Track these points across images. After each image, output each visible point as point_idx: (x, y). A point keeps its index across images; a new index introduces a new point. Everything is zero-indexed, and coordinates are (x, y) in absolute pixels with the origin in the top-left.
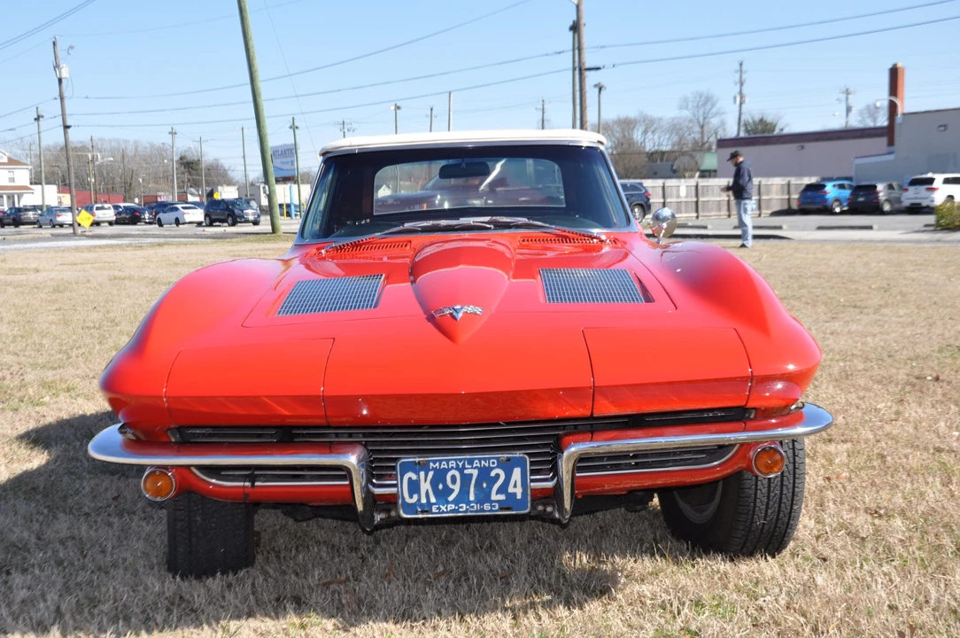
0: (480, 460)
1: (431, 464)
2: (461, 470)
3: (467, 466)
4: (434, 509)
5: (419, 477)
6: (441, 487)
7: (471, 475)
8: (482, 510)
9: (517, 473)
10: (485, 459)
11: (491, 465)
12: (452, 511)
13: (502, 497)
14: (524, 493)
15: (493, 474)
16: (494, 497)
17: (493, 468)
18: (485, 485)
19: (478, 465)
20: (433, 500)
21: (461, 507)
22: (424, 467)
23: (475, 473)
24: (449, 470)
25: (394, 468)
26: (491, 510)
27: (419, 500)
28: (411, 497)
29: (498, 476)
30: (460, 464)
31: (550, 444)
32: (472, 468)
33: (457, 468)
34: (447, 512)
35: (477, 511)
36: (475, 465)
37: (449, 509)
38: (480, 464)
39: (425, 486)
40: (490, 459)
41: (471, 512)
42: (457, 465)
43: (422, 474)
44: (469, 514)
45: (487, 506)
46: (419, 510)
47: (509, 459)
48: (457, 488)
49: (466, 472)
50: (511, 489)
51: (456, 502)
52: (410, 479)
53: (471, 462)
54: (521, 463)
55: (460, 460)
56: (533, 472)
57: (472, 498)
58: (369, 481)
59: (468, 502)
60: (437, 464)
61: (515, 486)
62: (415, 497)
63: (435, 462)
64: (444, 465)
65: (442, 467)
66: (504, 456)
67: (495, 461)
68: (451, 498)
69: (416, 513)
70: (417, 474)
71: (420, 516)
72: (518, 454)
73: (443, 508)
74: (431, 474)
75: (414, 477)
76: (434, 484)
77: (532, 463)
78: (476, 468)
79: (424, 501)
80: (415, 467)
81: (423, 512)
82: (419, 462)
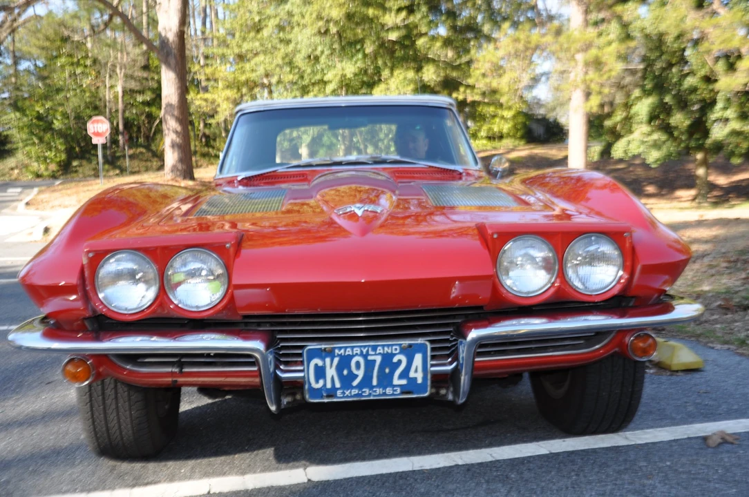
0: (383, 346)
1: (337, 351)
2: (365, 356)
3: (371, 352)
4: (339, 393)
5: (325, 363)
6: (345, 372)
7: (374, 361)
8: (384, 394)
9: (418, 359)
10: (388, 346)
11: (394, 352)
12: (356, 395)
13: (404, 382)
14: (425, 378)
15: (395, 360)
16: (396, 381)
17: (395, 354)
18: (387, 371)
19: (381, 351)
20: (338, 385)
21: (365, 392)
22: (330, 353)
23: (378, 359)
24: (353, 356)
25: (300, 355)
26: (393, 394)
27: (325, 385)
28: (317, 382)
29: (400, 362)
30: (365, 351)
31: (450, 332)
32: (376, 354)
33: (361, 354)
34: (351, 397)
35: (379, 395)
36: (378, 352)
37: (353, 393)
38: (384, 349)
39: (331, 372)
40: (392, 345)
41: (375, 396)
42: (362, 352)
43: (328, 360)
44: (372, 398)
45: (389, 391)
46: (325, 394)
47: (410, 346)
48: (360, 373)
49: (370, 358)
50: (412, 374)
51: (360, 386)
52: (316, 365)
53: (374, 348)
54: (421, 349)
55: (365, 347)
56: (433, 357)
57: (375, 382)
58: (277, 367)
59: (371, 387)
60: (342, 351)
61: (416, 371)
62: (321, 382)
63: (340, 348)
64: (349, 352)
65: (347, 353)
66: (405, 342)
67: (398, 347)
68: (355, 383)
69: (322, 397)
70: (324, 360)
71: (326, 400)
72: (420, 341)
73: (347, 393)
74: (336, 360)
75: (320, 363)
76: (339, 369)
77: (433, 349)
78: (380, 354)
79: (329, 386)
80: (322, 354)
81: (328, 396)
82: (325, 349)
